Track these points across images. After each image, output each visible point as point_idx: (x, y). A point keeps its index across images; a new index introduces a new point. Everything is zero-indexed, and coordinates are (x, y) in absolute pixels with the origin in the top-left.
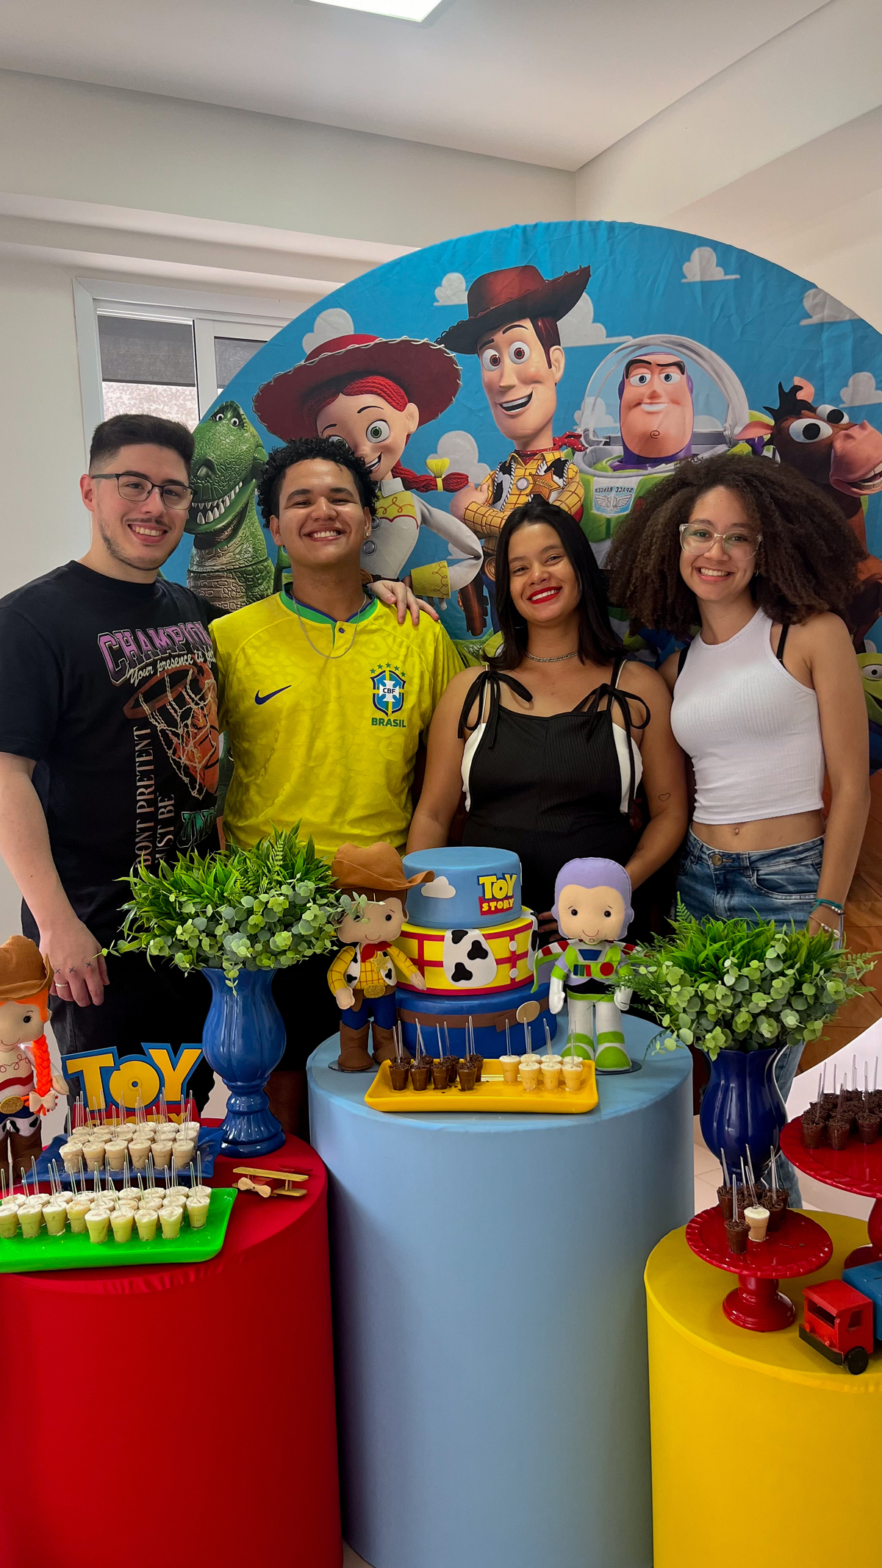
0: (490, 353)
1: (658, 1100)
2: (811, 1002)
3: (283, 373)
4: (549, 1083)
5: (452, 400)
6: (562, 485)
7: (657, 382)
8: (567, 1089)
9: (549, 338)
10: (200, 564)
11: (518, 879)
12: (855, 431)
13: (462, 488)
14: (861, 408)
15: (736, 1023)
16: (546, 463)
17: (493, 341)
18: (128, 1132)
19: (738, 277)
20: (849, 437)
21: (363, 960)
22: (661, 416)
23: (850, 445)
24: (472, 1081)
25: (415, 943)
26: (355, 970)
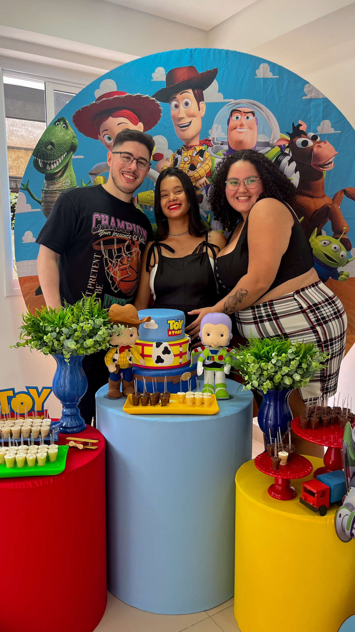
0: (174, 103)
1: (242, 410)
2: (305, 370)
3: (86, 106)
4: (198, 403)
5: (158, 122)
6: (202, 161)
7: (243, 119)
8: (205, 406)
9: (199, 98)
10: (47, 187)
11: (183, 322)
12: (322, 144)
13: (160, 160)
14: (325, 135)
15: (275, 379)
16: (196, 151)
17: (176, 98)
18: (21, 423)
19: (278, 77)
20: (319, 146)
21: (120, 353)
22: (244, 134)
23: (320, 150)
24: (166, 403)
25: (140, 347)
26: (116, 356)
